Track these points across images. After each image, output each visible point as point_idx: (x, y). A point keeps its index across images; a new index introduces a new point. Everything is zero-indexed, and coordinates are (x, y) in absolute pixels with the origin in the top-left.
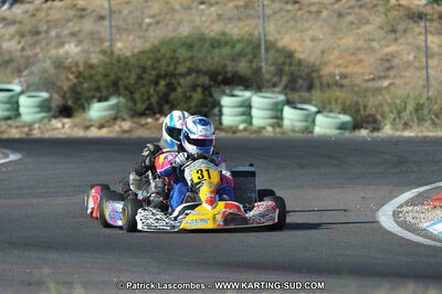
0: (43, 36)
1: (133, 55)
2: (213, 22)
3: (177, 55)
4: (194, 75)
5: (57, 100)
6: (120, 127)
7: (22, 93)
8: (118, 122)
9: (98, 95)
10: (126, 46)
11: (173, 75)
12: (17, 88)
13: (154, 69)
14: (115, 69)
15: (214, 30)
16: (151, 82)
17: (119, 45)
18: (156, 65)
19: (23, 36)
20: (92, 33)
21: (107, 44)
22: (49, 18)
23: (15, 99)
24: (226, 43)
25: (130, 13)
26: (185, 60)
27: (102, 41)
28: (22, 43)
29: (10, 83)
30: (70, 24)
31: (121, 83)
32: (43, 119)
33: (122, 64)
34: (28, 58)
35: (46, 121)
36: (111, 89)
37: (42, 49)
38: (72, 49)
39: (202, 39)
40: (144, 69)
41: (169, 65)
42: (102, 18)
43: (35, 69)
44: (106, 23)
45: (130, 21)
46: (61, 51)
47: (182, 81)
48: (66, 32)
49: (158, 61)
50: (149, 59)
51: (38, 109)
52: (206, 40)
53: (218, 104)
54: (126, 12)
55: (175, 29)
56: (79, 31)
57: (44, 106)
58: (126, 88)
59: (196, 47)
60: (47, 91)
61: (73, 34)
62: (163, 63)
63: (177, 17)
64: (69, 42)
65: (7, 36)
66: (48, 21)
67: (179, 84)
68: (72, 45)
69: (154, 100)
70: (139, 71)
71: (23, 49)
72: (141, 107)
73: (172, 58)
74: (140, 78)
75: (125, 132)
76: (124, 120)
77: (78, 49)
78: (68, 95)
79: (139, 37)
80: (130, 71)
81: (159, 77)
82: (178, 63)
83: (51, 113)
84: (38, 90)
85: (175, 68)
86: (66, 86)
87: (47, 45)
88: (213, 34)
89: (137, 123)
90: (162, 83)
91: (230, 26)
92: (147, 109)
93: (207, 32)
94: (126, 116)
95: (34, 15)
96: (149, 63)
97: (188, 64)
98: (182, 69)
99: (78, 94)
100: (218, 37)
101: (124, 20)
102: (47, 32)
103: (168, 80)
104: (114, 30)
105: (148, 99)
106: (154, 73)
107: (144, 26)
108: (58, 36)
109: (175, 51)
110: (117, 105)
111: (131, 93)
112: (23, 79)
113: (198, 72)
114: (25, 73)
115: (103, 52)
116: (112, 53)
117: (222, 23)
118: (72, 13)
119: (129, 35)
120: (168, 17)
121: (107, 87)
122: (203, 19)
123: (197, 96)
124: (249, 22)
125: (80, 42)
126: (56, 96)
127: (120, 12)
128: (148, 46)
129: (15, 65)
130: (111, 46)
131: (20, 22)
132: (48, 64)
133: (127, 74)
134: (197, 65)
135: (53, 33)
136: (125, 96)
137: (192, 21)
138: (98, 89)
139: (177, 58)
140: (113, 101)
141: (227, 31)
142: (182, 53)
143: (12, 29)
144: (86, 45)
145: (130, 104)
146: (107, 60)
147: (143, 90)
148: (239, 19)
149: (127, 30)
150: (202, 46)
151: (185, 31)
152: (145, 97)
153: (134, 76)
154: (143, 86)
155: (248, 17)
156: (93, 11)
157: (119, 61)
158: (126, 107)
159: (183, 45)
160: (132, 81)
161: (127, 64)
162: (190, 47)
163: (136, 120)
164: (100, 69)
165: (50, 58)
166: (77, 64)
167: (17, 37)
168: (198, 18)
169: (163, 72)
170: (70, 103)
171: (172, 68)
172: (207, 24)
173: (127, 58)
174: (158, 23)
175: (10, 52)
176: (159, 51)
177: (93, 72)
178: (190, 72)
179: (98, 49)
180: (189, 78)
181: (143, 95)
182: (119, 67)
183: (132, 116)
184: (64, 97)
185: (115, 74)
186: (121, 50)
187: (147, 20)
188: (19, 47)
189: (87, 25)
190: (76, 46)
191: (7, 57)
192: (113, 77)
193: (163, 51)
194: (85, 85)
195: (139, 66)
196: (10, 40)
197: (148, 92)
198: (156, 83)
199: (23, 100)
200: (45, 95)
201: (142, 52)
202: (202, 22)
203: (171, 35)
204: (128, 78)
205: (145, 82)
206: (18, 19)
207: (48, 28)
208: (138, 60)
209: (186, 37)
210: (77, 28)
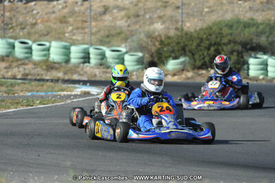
0: (141, 18)
1: (195, 31)
2: (246, 12)
3: (223, 32)
4: (232, 44)
5: (147, 58)
6: (186, 75)
7: (126, 53)
8: (185, 72)
9: (173, 55)
10: (191, 25)
11: (219, 44)
12: (124, 50)
13: (208, 40)
14: (184, 39)
15: (246, 16)
16: (206, 47)
17: (188, 24)
18: (209, 37)
19: (129, 17)
20: (171, 17)
21: (180, 24)
22: (146, 7)
23: (122, 57)
24: (254, 25)
25: (196, 5)
26: (227, 35)
27: (177, 22)
28: (129, 22)
29: (119, 46)
30: (158, 11)
31: (187, 48)
32: (139, 69)
33: (188, 36)
34: (132, 31)
35: (140, 71)
36: (180, 52)
37: (140, 27)
38: (158, 27)
39: (238, 22)
40: (202, 40)
41: (217, 38)
42: (178, 8)
43: (134, 38)
44: (180, 11)
45: (196, 10)
46: (152, 27)
47: (225, 48)
48: (155, 16)
49: (211, 35)
50: (205, 34)
51: (135, 63)
52: (241, 22)
53: (247, 63)
54: (193, 4)
55: (223, 15)
56: (164, 15)
57: (140, 61)
58: (190, 51)
59: (235, 27)
60: (142, 52)
61: (160, 17)
62: (214, 36)
63: (225, 8)
64: (157, 22)
65: (119, 18)
66: (145, 9)
67: (223, 50)
68: (159, 24)
69: (207, 59)
70: (198, 41)
71: (129, 26)
72: (198, 63)
73: (219, 33)
74: (199, 45)
75: (188, 78)
76: (188, 71)
77: (163, 27)
78: (155, 55)
79: (201, 20)
80: (193, 41)
81: (210, 45)
82: (222, 37)
83: (144, 66)
84: (136, 51)
85: (221, 40)
86: (153, 49)
87: (144, 23)
88: (246, 19)
89: (196, 73)
90: (212, 49)
91: (257, 14)
92: (202, 65)
93: (242, 17)
94: (189, 69)
95: (136, 5)
96: (205, 36)
97: (229, 37)
98: (225, 40)
99: (161, 54)
100: (249, 21)
101: (192, 9)
102: (144, 16)
103: (216, 47)
104: (184, 16)
105: (204, 58)
106: (207, 42)
107: (204, 13)
108: (151, 18)
109: (221, 29)
110: (184, 62)
111: (193, 54)
112: (127, 44)
113: (235, 43)
114: (129, 40)
115: (177, 29)
116: (182, 29)
117: (252, 13)
118: (159, 4)
119: (194, 19)
120: (219, 8)
121: (178, 51)
122: (241, 9)
123: (234, 57)
124: (269, 12)
125: (164, 22)
126: (147, 55)
127: (189, 4)
128: (205, 26)
129: (123, 35)
130: (182, 25)
131: (128, 9)
132: (142, 36)
133: (191, 42)
134: (234, 38)
135: (147, 16)
136: (189, 57)
137: (233, 11)
138: (173, 51)
139: (222, 34)
140: (182, 59)
141: (255, 17)
142: (226, 31)
143: (123, 13)
144: (167, 24)
145: (192, 61)
146: (179, 33)
147: (200, 53)
148: (263, 11)
149: (193, 15)
150: (238, 27)
151: (229, 17)
152: (202, 57)
153: (195, 44)
154: (201, 50)
155: (269, 9)
156: (173, 3)
157: (186, 34)
158: (189, 63)
159: (226, 26)
160: (193, 47)
161: (191, 36)
162: (231, 27)
163: (196, 71)
164: (175, 39)
165: (144, 32)
166: (160, 36)
167: (125, 19)
168: (237, 9)
169: (213, 42)
170: (156, 60)
171: (219, 40)
172: (243, 13)
173: (191, 32)
174: (212, 11)
175: (121, 27)
176: (211, 29)
177: (170, 41)
178: (230, 42)
179: (174, 27)
180: (229, 47)
181: (200, 56)
182: (187, 39)
183: (193, 69)
184: (152, 56)
185: (184, 42)
186: (189, 28)
187: (206, 10)
188: (126, 24)
189: (169, 12)
190: (162, 24)
191: (119, 31)
192: (182, 44)
193: (214, 29)
194: (165, 49)
195: (198, 38)
196: (121, 20)
197: (203, 54)
198: (209, 49)
199: (127, 57)
200: (140, 54)
201: (201, 29)
202: (239, 11)
203: (220, 19)
204: (191, 45)
205: (202, 48)
206: (127, 7)
207: (145, 13)
208: (198, 34)
209: (229, 21)
210: (162, 14)
